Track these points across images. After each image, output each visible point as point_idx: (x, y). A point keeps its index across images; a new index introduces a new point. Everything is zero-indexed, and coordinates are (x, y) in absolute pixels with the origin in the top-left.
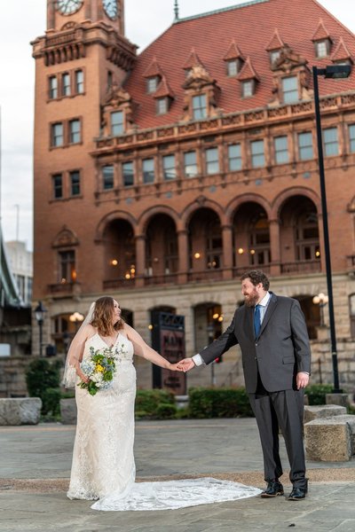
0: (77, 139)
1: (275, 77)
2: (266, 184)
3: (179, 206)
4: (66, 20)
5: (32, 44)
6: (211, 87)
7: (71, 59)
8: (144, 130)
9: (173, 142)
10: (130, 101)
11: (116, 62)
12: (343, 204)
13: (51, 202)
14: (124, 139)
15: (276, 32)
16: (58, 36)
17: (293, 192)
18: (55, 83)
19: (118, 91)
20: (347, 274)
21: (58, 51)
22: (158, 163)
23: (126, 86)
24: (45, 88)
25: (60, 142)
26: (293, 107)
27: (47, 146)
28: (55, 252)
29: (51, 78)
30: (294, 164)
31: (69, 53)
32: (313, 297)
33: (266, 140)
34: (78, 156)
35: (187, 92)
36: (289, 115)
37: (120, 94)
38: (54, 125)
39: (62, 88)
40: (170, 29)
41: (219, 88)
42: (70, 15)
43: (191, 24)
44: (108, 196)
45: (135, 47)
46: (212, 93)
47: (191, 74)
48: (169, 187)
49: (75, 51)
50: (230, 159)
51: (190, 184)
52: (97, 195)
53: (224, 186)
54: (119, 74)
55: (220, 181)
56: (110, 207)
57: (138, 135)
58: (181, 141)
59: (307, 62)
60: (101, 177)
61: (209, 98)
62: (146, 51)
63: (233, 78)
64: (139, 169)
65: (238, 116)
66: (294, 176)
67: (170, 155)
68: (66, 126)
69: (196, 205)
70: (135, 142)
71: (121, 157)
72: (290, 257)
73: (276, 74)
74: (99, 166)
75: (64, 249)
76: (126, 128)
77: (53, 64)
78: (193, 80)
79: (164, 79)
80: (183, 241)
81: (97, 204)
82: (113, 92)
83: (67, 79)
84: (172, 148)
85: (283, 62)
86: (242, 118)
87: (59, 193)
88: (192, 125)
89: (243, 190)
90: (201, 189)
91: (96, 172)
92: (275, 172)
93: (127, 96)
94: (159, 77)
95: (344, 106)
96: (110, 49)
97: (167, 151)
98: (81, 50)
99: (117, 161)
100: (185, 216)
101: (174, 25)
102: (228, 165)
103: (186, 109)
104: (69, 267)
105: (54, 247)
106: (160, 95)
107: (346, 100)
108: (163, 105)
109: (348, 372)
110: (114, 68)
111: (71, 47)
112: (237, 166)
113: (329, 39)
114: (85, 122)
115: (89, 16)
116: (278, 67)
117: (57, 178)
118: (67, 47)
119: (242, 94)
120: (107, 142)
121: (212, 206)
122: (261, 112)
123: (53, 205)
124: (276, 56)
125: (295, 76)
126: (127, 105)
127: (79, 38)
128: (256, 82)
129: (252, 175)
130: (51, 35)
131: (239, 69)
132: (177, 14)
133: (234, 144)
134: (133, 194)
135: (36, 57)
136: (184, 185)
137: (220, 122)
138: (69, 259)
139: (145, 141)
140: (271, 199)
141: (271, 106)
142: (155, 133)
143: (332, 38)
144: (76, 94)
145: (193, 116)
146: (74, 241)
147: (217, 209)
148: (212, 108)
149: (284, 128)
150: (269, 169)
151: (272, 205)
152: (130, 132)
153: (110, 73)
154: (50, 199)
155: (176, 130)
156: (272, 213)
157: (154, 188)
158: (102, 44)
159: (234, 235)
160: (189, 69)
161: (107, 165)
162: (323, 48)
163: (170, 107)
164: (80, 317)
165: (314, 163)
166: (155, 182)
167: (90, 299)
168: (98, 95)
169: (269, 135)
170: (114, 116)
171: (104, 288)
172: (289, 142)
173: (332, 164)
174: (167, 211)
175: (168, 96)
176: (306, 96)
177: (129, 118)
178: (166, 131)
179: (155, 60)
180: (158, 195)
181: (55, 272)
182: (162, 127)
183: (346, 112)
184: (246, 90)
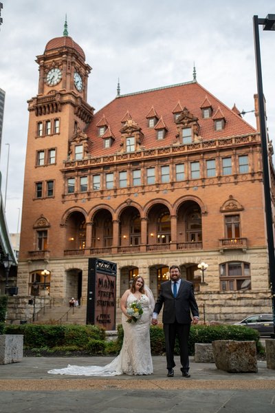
0: (53, 161)
1: (178, 128)
2: (170, 193)
3: (115, 205)
4: (50, 89)
5: (28, 102)
6: (138, 133)
7: (52, 113)
8: (95, 157)
9: (113, 165)
10: (87, 139)
11: (80, 117)
12: (218, 207)
13: (34, 200)
14: (82, 162)
15: (179, 102)
16: (45, 98)
17: (186, 198)
18: (41, 126)
19: (80, 133)
20: (219, 251)
21: (44, 107)
22: (103, 178)
23: (86, 131)
24: (35, 129)
25: (42, 163)
26: (188, 146)
27: (34, 165)
28: (35, 230)
29: (39, 123)
30: (188, 181)
31: (51, 108)
32: (197, 264)
33: (171, 166)
34: (54, 173)
35: (123, 135)
36: (186, 151)
37: (81, 134)
38: (39, 152)
39: (46, 130)
40: (114, 101)
41: (143, 134)
42: (53, 86)
43: (127, 98)
44: (70, 197)
45: (93, 109)
46: (138, 136)
47: (126, 125)
48: (109, 193)
49: (55, 107)
50: (148, 177)
51: (122, 192)
52: (63, 196)
53: (143, 193)
54: (82, 124)
55: (141, 190)
56: (70, 204)
57: (91, 160)
58: (117, 165)
59: (198, 119)
60: (66, 185)
61: (136, 139)
62: (99, 112)
63: (152, 128)
64: (91, 181)
65: (154, 150)
66: (188, 188)
67: (111, 173)
68: (47, 153)
69: (125, 205)
70: (89, 164)
71: (80, 173)
72: (183, 239)
73: (178, 126)
74: (66, 178)
75: (40, 229)
76: (84, 156)
77: (41, 115)
78: (128, 128)
79: (109, 127)
80: (116, 226)
81: (63, 202)
82: (77, 133)
83: (49, 124)
84: (112, 169)
85: (184, 119)
86: (157, 151)
87: (39, 194)
88: (125, 155)
89: (155, 196)
90: (129, 195)
91: (64, 182)
92: (176, 186)
93: (86, 136)
94: (106, 127)
95: (220, 146)
96: (77, 108)
97: (109, 171)
98: (59, 107)
99: (77, 176)
100: (118, 211)
101: (116, 98)
102: (147, 180)
103: (122, 145)
104: (43, 240)
105: (34, 228)
106: (106, 136)
107: (221, 143)
108: (108, 143)
109: (220, 313)
110: (79, 120)
111: (52, 105)
112: (152, 181)
113: (211, 107)
114: (58, 151)
115: (65, 86)
116: (180, 122)
117: (39, 184)
118: (50, 105)
119: (157, 137)
120: (72, 163)
121: (136, 205)
122: (168, 148)
123: (36, 201)
124: (178, 117)
125: (190, 127)
126: (85, 141)
127: (58, 99)
128: (166, 130)
129: (161, 187)
130: (39, 97)
131: (155, 124)
132: (119, 93)
133: (151, 168)
134: (86, 196)
135: (30, 110)
136: (119, 192)
138: (43, 236)
139: (96, 164)
140: (172, 203)
141: (174, 145)
142: (102, 159)
143: (213, 107)
144: (54, 133)
145: (126, 149)
146: (47, 224)
147: (138, 207)
148: (138, 145)
149: (182, 159)
150: (172, 184)
151: (173, 206)
152: (86, 158)
153: (76, 123)
154: (34, 198)
155: (115, 157)
156: (173, 211)
157: (99, 193)
158: (72, 104)
159: (148, 224)
160: (124, 123)
161: (71, 178)
162: (207, 113)
163: (112, 144)
164: (48, 273)
165: (200, 181)
166: (100, 189)
167: (55, 261)
168: (67, 135)
169: (173, 163)
170: (77, 148)
171: (65, 255)
172: (185, 167)
173: (211, 182)
174: (107, 207)
175: (111, 137)
176: (197, 140)
177: (86, 149)
178: (109, 158)
179: (104, 117)
180: (102, 198)
181: (34, 244)
182: (106, 155)
183: (221, 150)
184: (159, 135)
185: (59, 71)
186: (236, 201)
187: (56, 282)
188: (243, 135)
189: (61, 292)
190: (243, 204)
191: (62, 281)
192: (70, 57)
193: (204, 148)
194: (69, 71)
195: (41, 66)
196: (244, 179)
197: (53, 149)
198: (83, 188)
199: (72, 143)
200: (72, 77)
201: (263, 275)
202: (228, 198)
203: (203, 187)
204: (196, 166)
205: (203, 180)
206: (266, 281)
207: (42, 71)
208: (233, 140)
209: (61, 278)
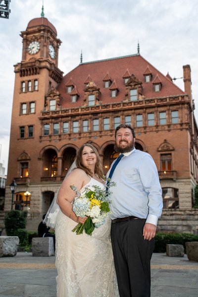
0: (33, 111)
1: (127, 89)
3: (79, 145)
4: (31, 57)
5: (14, 66)
6: (97, 91)
7: (33, 74)
8: (65, 109)
9: (78, 115)
10: (59, 95)
11: (53, 78)
12: (155, 148)
13: (18, 140)
14: (55, 112)
15: (127, 70)
16: (27, 63)
18: (24, 85)
19: (54, 90)
21: (27, 70)
22: (70, 124)
23: (58, 88)
24: (19, 87)
25: (24, 112)
26: (135, 103)
27: (18, 113)
28: (19, 162)
29: (23, 82)
31: (32, 71)
33: (121, 117)
34: (34, 120)
35: (86, 93)
36: (133, 106)
37: (55, 92)
38: (22, 104)
39: (27, 87)
40: (78, 67)
41: (101, 93)
42: (33, 54)
43: (88, 65)
44: (46, 138)
45: (62, 73)
46: (97, 94)
47: (87, 86)
48: (75, 136)
49: (35, 71)
50: (104, 125)
51: (85, 135)
52: (41, 137)
53: (101, 136)
54: (54, 84)
55: (99, 134)
56: (46, 143)
57: (62, 111)
58: (82, 115)
59: (142, 83)
60: (43, 129)
61: (96, 96)
62: (67, 75)
63: (107, 89)
64: (62, 127)
65: (109, 105)
67: (76, 121)
68: (28, 104)
70: (60, 114)
71: (53, 120)
73: (127, 87)
74: (43, 124)
75: (23, 162)
76: (57, 107)
77: (24, 76)
78: (89, 88)
79: (75, 87)
81: (41, 142)
82: (51, 91)
83: (30, 83)
84: (77, 118)
85: (131, 82)
86: (111, 106)
87: (22, 135)
88: (88, 108)
89: (110, 138)
90: (90, 137)
91: (41, 127)
93: (58, 93)
95: (158, 103)
96: (51, 72)
97: (75, 119)
98: (38, 70)
99: (51, 122)
101: (80, 65)
102: (103, 127)
103: (85, 101)
104: (25, 170)
105: (18, 161)
106: (73, 93)
107: (159, 101)
108: (74, 99)
110: (52, 81)
111: (33, 69)
114: (37, 103)
115: (42, 55)
116: (129, 84)
117: (22, 128)
118: (31, 69)
119: (111, 95)
120: (47, 113)
121: (95, 145)
122: (120, 104)
123: (19, 141)
124: (127, 80)
125: (136, 89)
126: (58, 97)
127: (37, 65)
128: (118, 91)
130: (23, 63)
131: (110, 85)
132: (81, 61)
133: (106, 118)
134: (58, 138)
135: (16, 72)
136: (82, 135)
137: (100, 107)
138: (25, 166)
139: (65, 114)
141: (124, 101)
142: (70, 111)
143: (152, 74)
144: (34, 90)
145: (88, 103)
146: (28, 158)
147: (97, 147)
148: (97, 101)
149: (130, 112)
152: (58, 109)
153: (50, 83)
154: (18, 138)
155: (80, 110)
157: (68, 136)
158: (48, 69)
159: (104, 159)
160: (87, 84)
161: (47, 124)
162: (148, 78)
163: (77, 100)
164: (29, 194)
165: (143, 129)
166: (69, 133)
167: (34, 185)
168: (44, 92)
169: (123, 115)
170: (51, 101)
171: (41, 181)
172: (132, 118)
173: (151, 129)
174: (73, 146)
175: (77, 95)
176: (141, 98)
177: (58, 103)
178: (75, 110)
179: (71, 79)
180: (70, 139)
181: (18, 172)
182: (73, 108)
183: (159, 106)
184: (113, 94)
185: (38, 43)
186: (169, 144)
187: (34, 200)
188: (175, 96)
189: (39, 208)
190: (174, 146)
191: (39, 200)
192: (46, 33)
193: (146, 105)
194: (45, 44)
195: (24, 40)
196: (175, 127)
197: (33, 102)
198: (55, 131)
199: (48, 98)
200: (48, 48)
201: (188, 197)
202: (163, 141)
203: (145, 133)
204: (140, 118)
205: (145, 127)
206: (189, 202)
207: (25, 43)
208: (168, 99)
209: (39, 198)
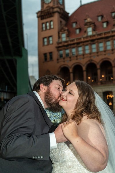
0: (51, 42)
2: (111, 55)
3: (84, 62)
4: (47, 6)
5: (37, 13)
6: (93, 25)
7: (49, 18)
8: (72, 39)
9: (81, 42)
10: (68, 30)
11: (64, 19)
14: (66, 42)
16: (45, 10)
18: (44, 25)
19: (64, 27)
21: (45, 15)
22: (76, 49)
23: (66, 25)
24: (41, 27)
25: (46, 43)
27: (42, 45)
31: (48, 16)
33: (111, 41)
34: (52, 48)
35: (86, 26)
38: (44, 38)
39: (46, 27)
41: (96, 25)
42: (48, 4)
43: (86, 6)
44: (61, 60)
45: (68, 14)
46: (93, 27)
47: (86, 21)
48: (80, 57)
50: (99, 47)
51: (87, 56)
52: (58, 60)
53: (98, 56)
54: (64, 22)
55: (96, 54)
56: (62, 63)
57: (70, 41)
58: (84, 42)
60: (59, 54)
62: (72, 15)
63: (100, 22)
64: (71, 51)
67: (81, 46)
68: (48, 38)
69: (89, 62)
70: (69, 43)
71: (65, 48)
73: (114, 20)
74: (58, 51)
76: (66, 39)
77: (43, 19)
78: (87, 23)
79: (78, 23)
80: (85, 73)
81: (58, 62)
82: (62, 27)
83: (48, 24)
84: (81, 44)
86: (103, 34)
87: (46, 59)
88: (87, 37)
89: (104, 57)
90: (91, 57)
91: (57, 53)
92: (114, 51)
93: (66, 28)
96: (61, 14)
97: (79, 45)
98: (52, 14)
100: (86, 65)
101: (80, 6)
102: (99, 49)
103: (85, 32)
106: (77, 27)
108: (78, 31)
110: (62, 20)
111: (49, 14)
112: (102, 49)
114: (54, 37)
115: (54, 3)
117: (45, 55)
119: (103, 26)
120: (61, 43)
122: (109, 32)
123: (44, 63)
124: (114, 14)
127: (51, 10)
128: (108, 23)
129: (107, 52)
130: (42, 10)
131: (102, 19)
132: (81, 3)
133: (101, 42)
134: (69, 59)
135: (38, 17)
136: (85, 56)
139: (72, 42)
141: (112, 30)
142: (76, 40)
144: (50, 28)
145: (87, 34)
147: (95, 63)
148: (94, 31)
150: (112, 50)
151: (113, 61)
152: (68, 40)
153: (61, 22)
154: (43, 61)
155: (82, 39)
156: (113, 64)
157: (75, 57)
158: (58, 12)
159: (101, 71)
161: (61, 50)
163: (80, 32)
166: (76, 55)
168: (57, 29)
169: (112, 39)
170: (63, 34)
174: (80, 64)
175: (79, 28)
177: (67, 35)
179: (75, 17)
180: (77, 59)
182: (78, 38)
197: (51, 36)
198: (67, 55)
199: (60, 33)
